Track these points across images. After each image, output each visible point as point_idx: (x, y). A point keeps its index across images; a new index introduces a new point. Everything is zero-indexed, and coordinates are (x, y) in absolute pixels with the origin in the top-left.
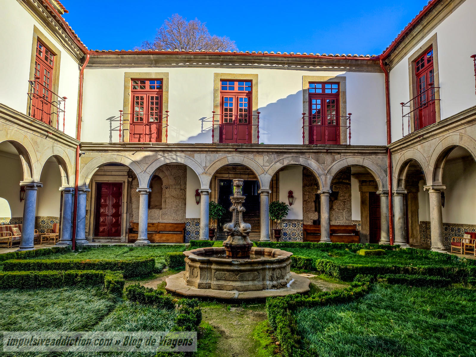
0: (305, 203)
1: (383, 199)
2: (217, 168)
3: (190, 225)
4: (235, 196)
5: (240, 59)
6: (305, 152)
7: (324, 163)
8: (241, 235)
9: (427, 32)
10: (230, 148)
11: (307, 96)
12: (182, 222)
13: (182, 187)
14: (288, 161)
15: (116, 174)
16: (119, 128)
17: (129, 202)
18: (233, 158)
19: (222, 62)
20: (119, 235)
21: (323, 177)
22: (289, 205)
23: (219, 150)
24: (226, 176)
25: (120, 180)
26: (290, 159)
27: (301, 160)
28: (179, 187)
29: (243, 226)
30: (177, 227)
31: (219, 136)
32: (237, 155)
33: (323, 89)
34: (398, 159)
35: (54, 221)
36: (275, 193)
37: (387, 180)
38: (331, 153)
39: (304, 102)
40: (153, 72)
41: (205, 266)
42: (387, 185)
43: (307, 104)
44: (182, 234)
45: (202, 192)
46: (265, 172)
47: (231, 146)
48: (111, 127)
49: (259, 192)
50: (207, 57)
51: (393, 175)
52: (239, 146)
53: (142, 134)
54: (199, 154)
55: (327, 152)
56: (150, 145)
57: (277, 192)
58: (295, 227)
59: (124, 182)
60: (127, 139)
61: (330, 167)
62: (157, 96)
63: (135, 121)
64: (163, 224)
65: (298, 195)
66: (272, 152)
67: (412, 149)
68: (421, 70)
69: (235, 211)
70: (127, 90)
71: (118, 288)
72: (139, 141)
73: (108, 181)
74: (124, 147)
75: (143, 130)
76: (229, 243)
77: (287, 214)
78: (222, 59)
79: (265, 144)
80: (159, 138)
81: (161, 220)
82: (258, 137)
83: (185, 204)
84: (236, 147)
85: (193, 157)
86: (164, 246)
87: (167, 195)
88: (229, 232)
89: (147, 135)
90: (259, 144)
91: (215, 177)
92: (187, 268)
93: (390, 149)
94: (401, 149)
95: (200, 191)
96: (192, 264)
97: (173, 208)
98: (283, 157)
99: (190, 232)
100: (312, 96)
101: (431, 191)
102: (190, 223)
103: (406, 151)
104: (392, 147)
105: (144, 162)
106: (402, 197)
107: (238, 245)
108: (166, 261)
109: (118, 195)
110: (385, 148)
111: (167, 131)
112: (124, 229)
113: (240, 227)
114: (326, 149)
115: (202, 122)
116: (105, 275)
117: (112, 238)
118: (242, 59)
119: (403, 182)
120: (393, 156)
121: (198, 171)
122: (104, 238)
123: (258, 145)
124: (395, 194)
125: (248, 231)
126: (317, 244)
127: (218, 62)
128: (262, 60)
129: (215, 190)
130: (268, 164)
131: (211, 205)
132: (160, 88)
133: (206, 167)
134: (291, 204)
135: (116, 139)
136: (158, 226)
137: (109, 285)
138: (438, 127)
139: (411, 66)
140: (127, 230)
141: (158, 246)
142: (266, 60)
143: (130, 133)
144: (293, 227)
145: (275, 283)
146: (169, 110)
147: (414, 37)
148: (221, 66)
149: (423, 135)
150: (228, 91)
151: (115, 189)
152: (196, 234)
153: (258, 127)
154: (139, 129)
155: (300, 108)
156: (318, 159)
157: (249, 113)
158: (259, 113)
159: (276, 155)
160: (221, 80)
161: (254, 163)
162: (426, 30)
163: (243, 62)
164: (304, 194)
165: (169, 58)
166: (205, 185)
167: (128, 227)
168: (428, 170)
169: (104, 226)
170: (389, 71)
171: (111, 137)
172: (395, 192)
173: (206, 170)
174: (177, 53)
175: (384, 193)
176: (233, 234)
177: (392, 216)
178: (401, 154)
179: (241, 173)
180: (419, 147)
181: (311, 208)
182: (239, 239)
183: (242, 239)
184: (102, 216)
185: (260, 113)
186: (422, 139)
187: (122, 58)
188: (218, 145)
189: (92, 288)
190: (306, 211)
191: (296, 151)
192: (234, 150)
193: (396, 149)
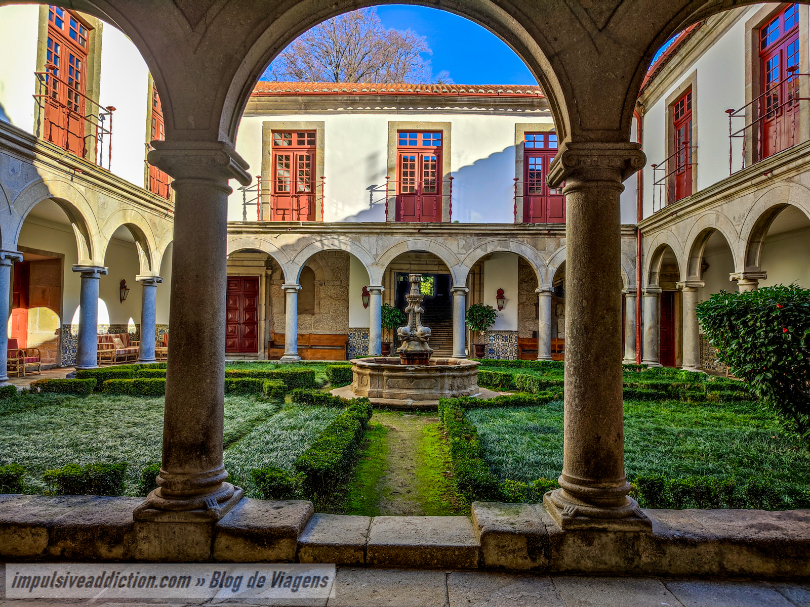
0: (521, 306)
1: (629, 301)
2: (393, 257)
3: (354, 338)
4: (412, 294)
5: (425, 100)
6: (518, 234)
7: (545, 250)
8: (418, 340)
9: (687, 67)
10: (410, 229)
11: (522, 152)
12: (344, 332)
13: (343, 284)
14: (493, 247)
15: (249, 265)
16: (256, 201)
17: (268, 305)
18: (415, 243)
19: (400, 104)
20: (255, 350)
21: (543, 270)
22: (497, 309)
23: (395, 231)
24: (405, 267)
25: (255, 272)
26: (496, 243)
27: (513, 246)
28: (338, 283)
29: (420, 329)
30: (336, 340)
31: (395, 211)
32: (421, 238)
33: (546, 142)
34: (650, 243)
35: (164, 331)
36: (478, 293)
37: (635, 273)
38: (555, 234)
39: (517, 162)
40: (302, 120)
41: (376, 373)
42: (635, 281)
43: (522, 165)
44: (344, 349)
45: (371, 290)
46: (460, 263)
47: (412, 225)
48: (244, 199)
49: (452, 290)
50: (379, 98)
51: (644, 266)
52: (424, 225)
53: (288, 209)
54: (367, 238)
55: (549, 234)
56: (300, 224)
57: (481, 291)
58: (507, 341)
59: (261, 276)
60: (267, 217)
61: (553, 255)
62: (308, 154)
63: (277, 191)
64: (317, 336)
65: (512, 294)
66: (471, 234)
67: (666, 230)
68: (680, 118)
69: (412, 312)
70: (267, 147)
71: (281, 394)
72: (284, 219)
73: (238, 274)
74: (263, 227)
75: (290, 203)
76: (404, 349)
77: (494, 322)
78: (400, 100)
79: (460, 222)
80: (312, 215)
81: (313, 330)
82: (451, 213)
83: (348, 308)
84: (419, 227)
85: (360, 242)
86: (321, 363)
87: (322, 295)
88: (405, 337)
89: (295, 210)
90: (452, 222)
91: (389, 269)
92: (355, 376)
93: (641, 230)
94: (653, 229)
95: (368, 289)
96: (361, 371)
97: (331, 313)
98: (486, 242)
99: (355, 347)
100: (529, 153)
101: (685, 289)
102: (354, 334)
103: (659, 232)
104: (643, 226)
105: (292, 249)
106: (655, 298)
107: (414, 351)
108: (328, 375)
109: (253, 294)
110: (632, 227)
111: (322, 205)
112: (263, 342)
113: (417, 331)
114: (548, 230)
115: (371, 191)
116: (263, 383)
117: (245, 354)
118: (428, 100)
119: (657, 277)
120: (644, 240)
121: (366, 260)
122: (234, 354)
123: (450, 224)
124: (646, 294)
125: (426, 335)
126: (532, 363)
127: (394, 105)
128: (456, 101)
129: (390, 288)
130: (464, 252)
131: (385, 309)
132: (312, 143)
133: (377, 255)
134: (500, 308)
135: (252, 216)
136: (309, 338)
137: (271, 390)
138: (692, 202)
139: (667, 111)
140: (267, 343)
141: (312, 363)
142: (463, 101)
143: (272, 209)
144: (503, 340)
145: (455, 392)
146: (325, 176)
147: (671, 71)
148: (399, 112)
149: (676, 212)
150: (408, 146)
151: (248, 285)
152: (363, 350)
153: (450, 198)
154: (284, 202)
155: (512, 171)
156: (535, 243)
157: (438, 180)
158: (451, 178)
159: (475, 239)
160: (399, 131)
161: (444, 250)
162: (686, 63)
163: (429, 105)
164: (519, 294)
165: (324, 100)
166: (376, 281)
167: (267, 339)
168: (683, 260)
169: (233, 338)
170: (642, 115)
171: (245, 213)
172: (645, 290)
173: (377, 259)
174: (337, 94)
175: (630, 293)
176: (408, 338)
177: (641, 324)
178: (653, 236)
179: (428, 263)
180: (673, 227)
181: (530, 314)
182: (416, 345)
183: (419, 345)
184: (231, 324)
185: (453, 178)
186: (676, 216)
187: (259, 101)
188: (394, 225)
189: (250, 395)
190: (522, 318)
191: (504, 232)
192: (417, 231)
193: (647, 229)
